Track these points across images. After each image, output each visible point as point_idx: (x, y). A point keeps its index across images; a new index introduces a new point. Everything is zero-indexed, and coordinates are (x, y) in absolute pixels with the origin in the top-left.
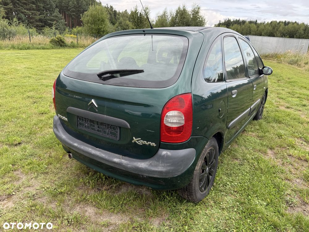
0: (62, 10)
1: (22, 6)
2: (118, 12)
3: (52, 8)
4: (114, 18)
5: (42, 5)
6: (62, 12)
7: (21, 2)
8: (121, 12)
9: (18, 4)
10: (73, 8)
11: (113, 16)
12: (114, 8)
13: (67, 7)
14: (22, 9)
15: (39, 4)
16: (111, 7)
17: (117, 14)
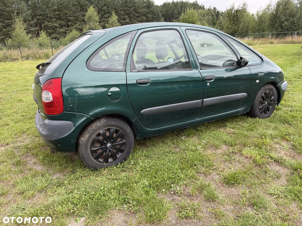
0: (168, 17)
1: (135, 19)
2: (221, 12)
3: (159, 17)
4: (216, 19)
5: (151, 16)
6: (168, 20)
7: (135, 16)
8: (224, 11)
9: (133, 17)
10: (177, 14)
11: (215, 17)
12: (217, 9)
13: (173, 15)
14: (136, 21)
15: (148, 15)
16: (215, 8)
17: (220, 15)
